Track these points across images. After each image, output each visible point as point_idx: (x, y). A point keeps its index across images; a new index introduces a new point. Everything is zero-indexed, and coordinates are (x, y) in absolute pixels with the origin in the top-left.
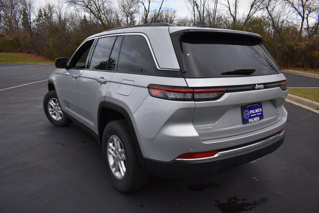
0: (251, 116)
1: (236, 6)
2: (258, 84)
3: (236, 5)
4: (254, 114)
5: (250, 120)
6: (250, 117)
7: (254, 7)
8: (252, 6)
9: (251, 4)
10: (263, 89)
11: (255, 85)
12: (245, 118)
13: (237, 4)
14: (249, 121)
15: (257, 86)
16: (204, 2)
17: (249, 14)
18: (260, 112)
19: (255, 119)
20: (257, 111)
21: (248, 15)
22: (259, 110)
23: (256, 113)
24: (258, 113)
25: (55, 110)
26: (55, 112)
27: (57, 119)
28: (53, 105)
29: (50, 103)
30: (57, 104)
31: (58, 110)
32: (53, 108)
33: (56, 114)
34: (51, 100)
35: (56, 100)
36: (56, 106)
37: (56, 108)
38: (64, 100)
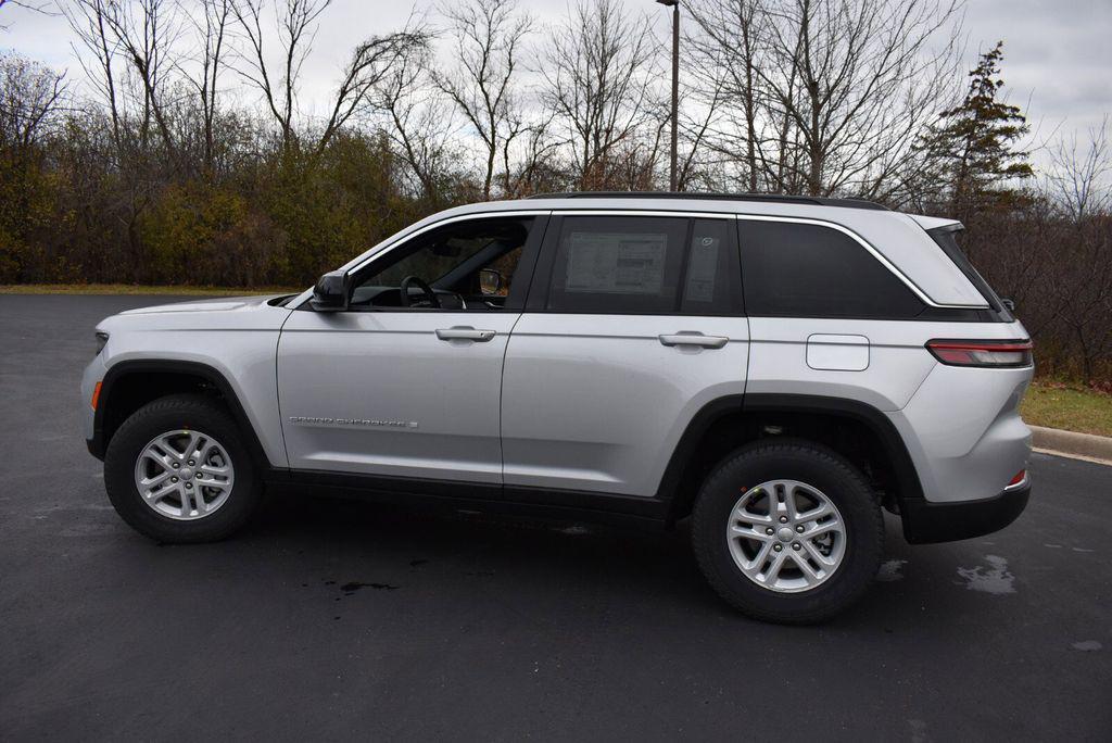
1: (289, 88)
3: (288, 83)
7: (348, 96)
8: (344, 92)
9: (338, 87)
13: (292, 79)
16: (146, 53)
17: (334, 118)
21: (332, 122)
25: (178, 479)
26: (179, 486)
27: (186, 514)
28: (165, 460)
29: (149, 453)
30: (193, 452)
31: (200, 474)
32: (166, 473)
33: (184, 494)
34: (159, 441)
35: (196, 436)
36: (190, 461)
37: (186, 470)
38: (320, 425)
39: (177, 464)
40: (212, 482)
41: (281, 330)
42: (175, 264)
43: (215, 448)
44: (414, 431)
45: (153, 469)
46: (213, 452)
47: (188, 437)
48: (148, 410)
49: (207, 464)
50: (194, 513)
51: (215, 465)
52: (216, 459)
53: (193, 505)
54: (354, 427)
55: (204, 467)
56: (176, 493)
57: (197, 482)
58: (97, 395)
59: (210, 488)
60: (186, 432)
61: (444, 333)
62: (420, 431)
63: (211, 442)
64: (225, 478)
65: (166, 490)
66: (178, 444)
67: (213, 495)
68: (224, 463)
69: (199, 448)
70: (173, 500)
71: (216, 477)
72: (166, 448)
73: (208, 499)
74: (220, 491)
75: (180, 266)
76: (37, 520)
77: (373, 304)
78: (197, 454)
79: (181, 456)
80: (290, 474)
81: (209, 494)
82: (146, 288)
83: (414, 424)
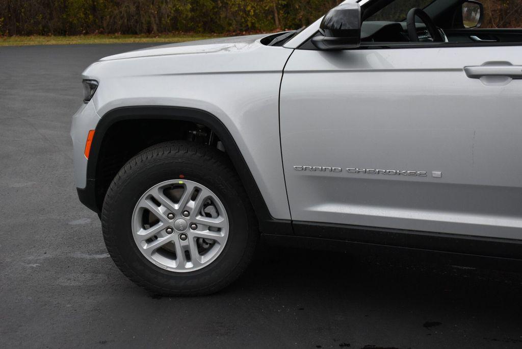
25: (172, 230)
26: (174, 237)
27: (181, 266)
28: (161, 210)
29: (144, 203)
30: (187, 202)
31: (194, 225)
32: (161, 224)
33: (179, 246)
34: (155, 191)
35: (191, 185)
36: (185, 212)
37: (180, 221)
38: (328, 174)
39: (172, 214)
40: (206, 233)
41: (283, 72)
42: (85, 14)
43: (210, 198)
44: (436, 181)
45: (148, 219)
46: (208, 202)
47: (182, 187)
48: (144, 159)
49: (201, 215)
50: (189, 265)
51: (208, 215)
52: (210, 209)
53: (188, 257)
54: (367, 176)
55: (199, 218)
56: (171, 244)
57: (192, 233)
58: (90, 142)
59: (204, 240)
60: (181, 182)
61: (475, 70)
62: (443, 181)
63: (206, 192)
64: (219, 230)
65: (161, 241)
66: (172, 193)
67: (206, 246)
68: (218, 214)
69: (194, 198)
70: (168, 251)
71: (210, 228)
72: (161, 197)
73: (202, 251)
74: (214, 243)
75: (90, 16)
76: (33, 268)
77: (376, 41)
78: (192, 204)
79: (176, 207)
80: (292, 227)
81: (203, 246)
82: (60, 38)
83: (437, 173)
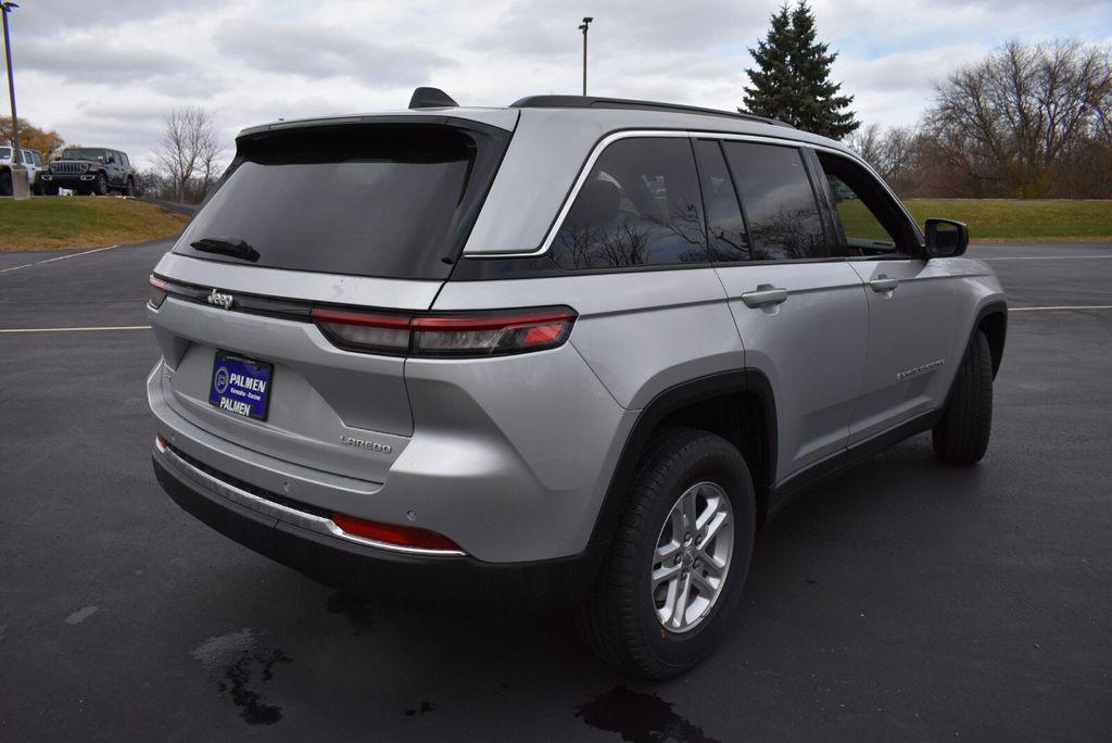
0: (233, 391)
2: (221, 291)
4: (239, 388)
5: (225, 402)
6: (229, 395)
10: (230, 309)
11: (209, 289)
12: (217, 388)
14: (222, 403)
15: (214, 297)
18: (258, 393)
19: (239, 407)
20: (250, 383)
22: (255, 385)
23: (247, 390)
24: (253, 392)
